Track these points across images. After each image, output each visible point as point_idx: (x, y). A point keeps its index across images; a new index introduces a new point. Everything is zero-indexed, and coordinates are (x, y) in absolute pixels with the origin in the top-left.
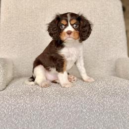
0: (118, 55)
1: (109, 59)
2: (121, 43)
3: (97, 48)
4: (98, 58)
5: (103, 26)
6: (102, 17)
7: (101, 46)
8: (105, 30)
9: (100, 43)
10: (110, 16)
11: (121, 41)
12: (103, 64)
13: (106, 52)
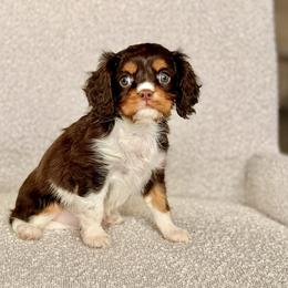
0: (254, 143)
1: (230, 155)
2: (264, 111)
3: (200, 124)
4: (202, 149)
5: (221, 62)
6: (219, 38)
7: (210, 117)
8: (226, 75)
9: (210, 109)
10: (242, 35)
11: (264, 107)
12: (213, 167)
13: (223, 134)
